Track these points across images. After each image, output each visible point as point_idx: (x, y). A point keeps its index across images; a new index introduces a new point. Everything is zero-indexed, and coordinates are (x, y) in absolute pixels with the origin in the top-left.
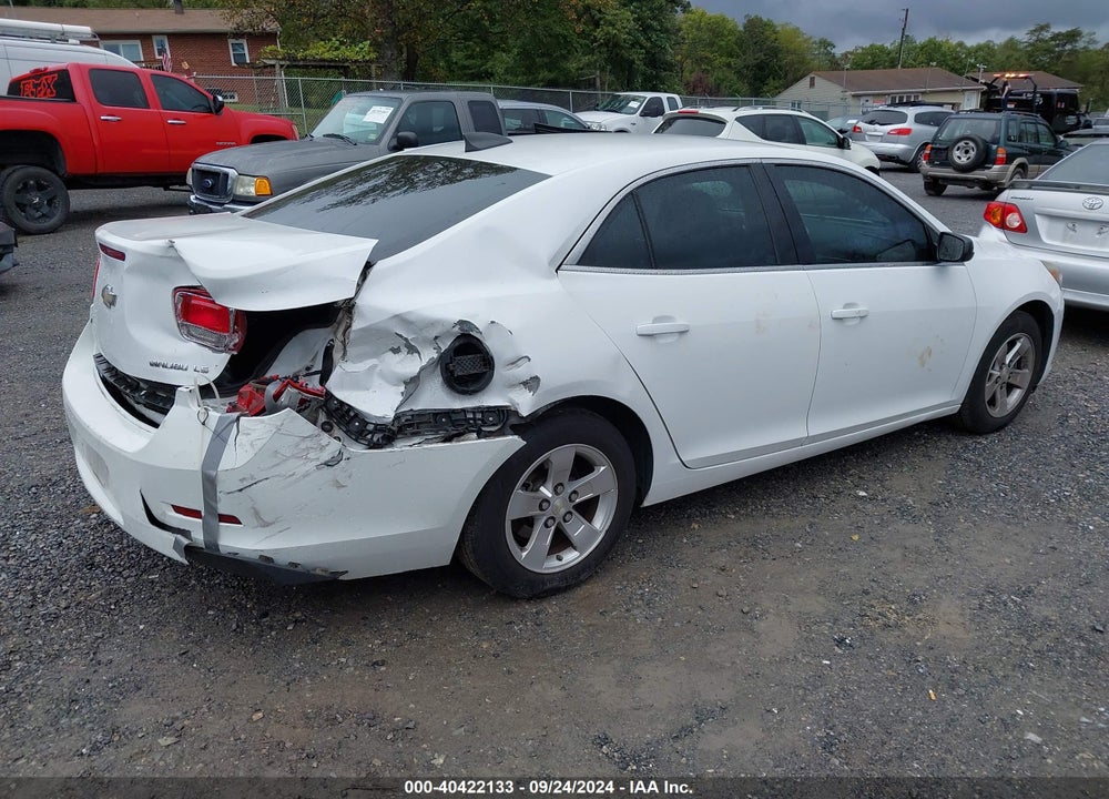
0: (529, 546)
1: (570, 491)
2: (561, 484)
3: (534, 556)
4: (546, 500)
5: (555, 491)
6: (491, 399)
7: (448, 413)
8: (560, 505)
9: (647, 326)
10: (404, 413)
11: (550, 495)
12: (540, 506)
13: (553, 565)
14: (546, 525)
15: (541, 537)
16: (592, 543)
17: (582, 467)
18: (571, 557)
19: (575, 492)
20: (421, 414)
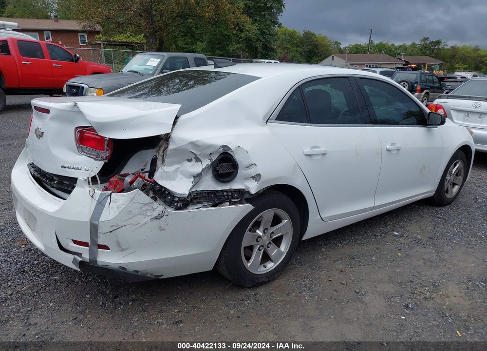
0: (252, 260)
1: (271, 232)
2: (266, 229)
3: (253, 265)
4: (260, 237)
5: (264, 233)
6: (236, 185)
7: (215, 192)
8: (266, 240)
9: (308, 150)
10: (193, 192)
11: (261, 234)
12: (257, 239)
13: (262, 270)
14: (259, 250)
15: (257, 255)
16: (280, 259)
17: (277, 220)
18: (271, 266)
19: (273, 233)
20: (202, 192)
